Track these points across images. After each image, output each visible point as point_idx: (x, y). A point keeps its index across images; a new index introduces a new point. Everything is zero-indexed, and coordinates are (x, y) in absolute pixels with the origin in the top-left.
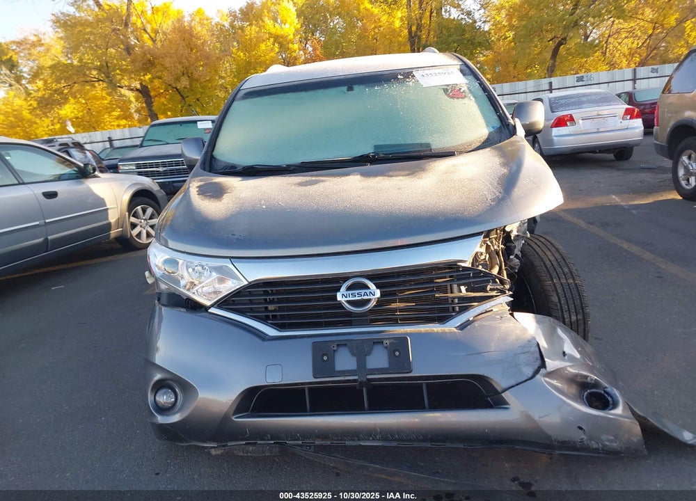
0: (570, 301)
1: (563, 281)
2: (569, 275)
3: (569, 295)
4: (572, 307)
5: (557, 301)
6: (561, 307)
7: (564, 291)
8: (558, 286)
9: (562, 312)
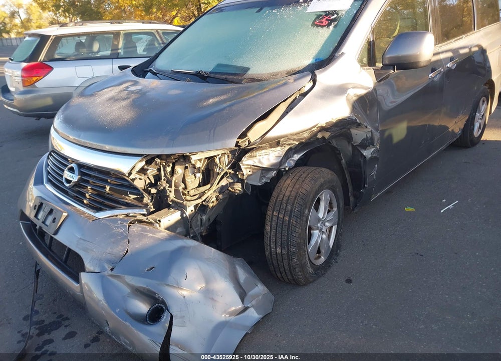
0: (279, 235)
1: (281, 216)
2: (289, 213)
3: (279, 229)
4: (279, 241)
5: (269, 231)
6: (270, 237)
7: (277, 225)
8: (275, 218)
9: (270, 241)
